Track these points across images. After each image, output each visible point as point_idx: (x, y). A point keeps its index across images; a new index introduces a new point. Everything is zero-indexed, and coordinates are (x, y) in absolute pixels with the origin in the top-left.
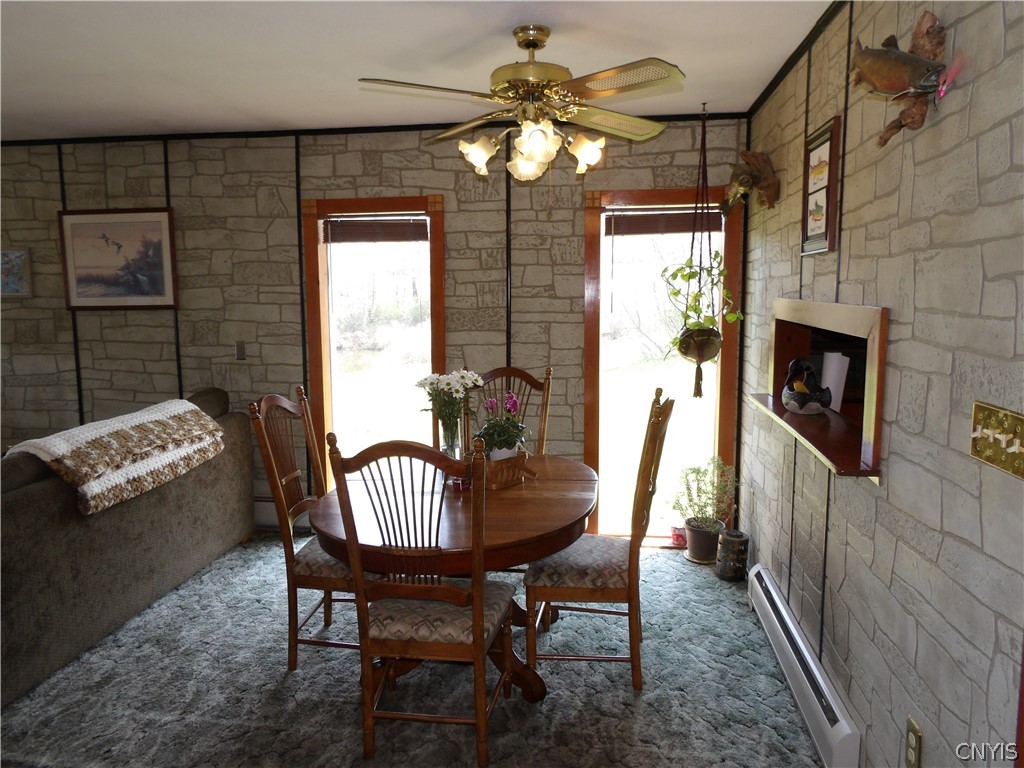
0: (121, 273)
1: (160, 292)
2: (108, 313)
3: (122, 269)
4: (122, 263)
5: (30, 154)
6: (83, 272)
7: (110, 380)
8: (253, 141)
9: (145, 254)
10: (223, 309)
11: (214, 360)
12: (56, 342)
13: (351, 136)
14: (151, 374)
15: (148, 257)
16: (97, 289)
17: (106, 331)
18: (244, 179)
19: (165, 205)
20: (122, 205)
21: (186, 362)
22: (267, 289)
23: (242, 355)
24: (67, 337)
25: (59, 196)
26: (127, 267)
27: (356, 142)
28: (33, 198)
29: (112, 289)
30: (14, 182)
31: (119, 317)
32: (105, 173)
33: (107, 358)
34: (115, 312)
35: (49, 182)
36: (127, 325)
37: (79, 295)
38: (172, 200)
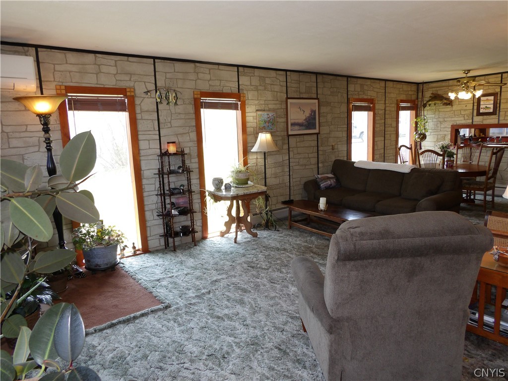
0: (304, 121)
1: (315, 128)
2: (298, 136)
3: (304, 120)
4: (304, 118)
5: (276, 74)
6: (293, 121)
7: (298, 162)
8: (338, 78)
9: (311, 114)
10: (329, 133)
11: (327, 151)
12: (283, 149)
13: (359, 79)
14: (310, 158)
15: (312, 115)
16: (297, 127)
17: (298, 143)
18: (335, 89)
19: (316, 97)
20: (304, 97)
21: (320, 153)
22: (340, 126)
23: (333, 149)
24: (286, 147)
25: (285, 92)
26: (305, 120)
27: (360, 81)
28: (277, 92)
29: (301, 128)
30: (271, 85)
31: (302, 138)
32: (299, 84)
33: (298, 154)
34: (301, 136)
35: (282, 86)
36: (304, 141)
37: (291, 130)
38: (318, 96)
